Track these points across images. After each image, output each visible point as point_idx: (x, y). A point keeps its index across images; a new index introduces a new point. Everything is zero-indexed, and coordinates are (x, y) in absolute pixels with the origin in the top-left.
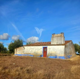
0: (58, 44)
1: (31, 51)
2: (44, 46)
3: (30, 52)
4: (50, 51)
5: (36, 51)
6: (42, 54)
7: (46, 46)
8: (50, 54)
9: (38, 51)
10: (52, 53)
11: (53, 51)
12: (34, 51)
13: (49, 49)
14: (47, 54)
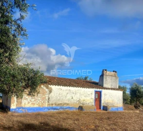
0: (113, 87)
1: (69, 97)
2: (97, 90)
3: (69, 100)
4: (106, 99)
5: (81, 99)
6: (93, 104)
8: (106, 103)
9: (85, 98)
11: (109, 99)
12: (76, 98)
13: (105, 95)
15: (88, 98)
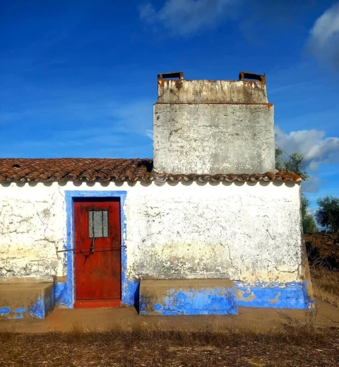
2: (84, 189)
4: (162, 240)
6: (60, 272)
7: (112, 188)
8: (159, 266)
10: (180, 252)
11: (187, 238)
14: (129, 273)
15: (24, 241)
